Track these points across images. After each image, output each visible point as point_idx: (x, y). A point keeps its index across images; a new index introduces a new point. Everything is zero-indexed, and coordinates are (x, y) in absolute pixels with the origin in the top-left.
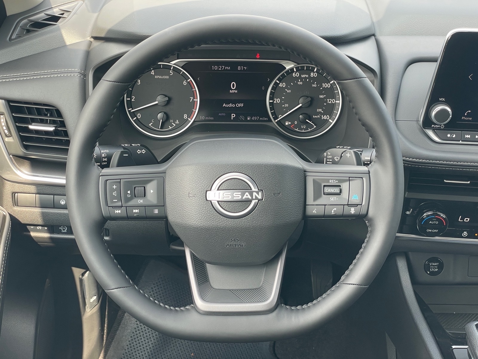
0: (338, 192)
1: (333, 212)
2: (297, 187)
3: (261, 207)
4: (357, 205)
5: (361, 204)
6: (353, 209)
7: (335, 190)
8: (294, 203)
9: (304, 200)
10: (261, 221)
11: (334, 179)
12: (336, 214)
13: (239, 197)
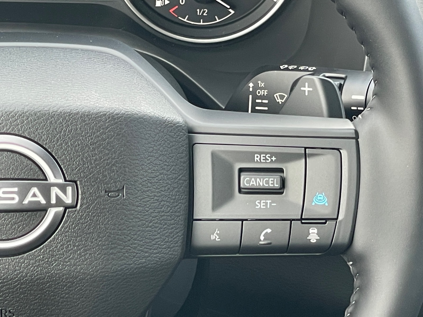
0: (277, 186)
1: (262, 238)
2: (169, 173)
3: (73, 224)
4: (324, 221)
5: (336, 217)
6: (316, 231)
7: (267, 182)
8: (162, 216)
9: (187, 208)
10: (72, 261)
11: (266, 153)
12: (270, 244)
13: (13, 199)
